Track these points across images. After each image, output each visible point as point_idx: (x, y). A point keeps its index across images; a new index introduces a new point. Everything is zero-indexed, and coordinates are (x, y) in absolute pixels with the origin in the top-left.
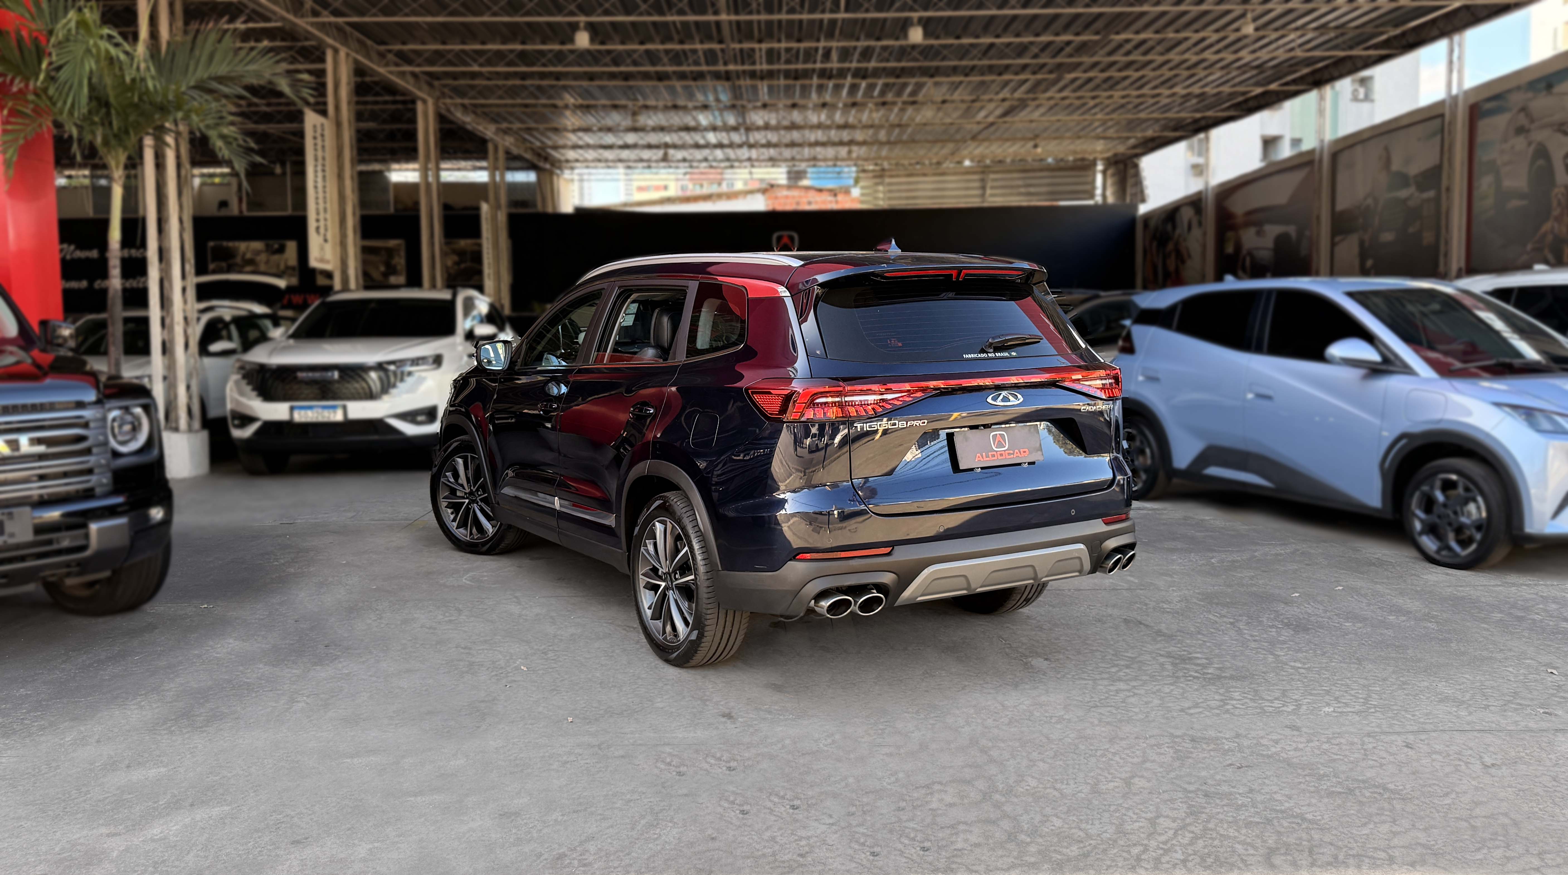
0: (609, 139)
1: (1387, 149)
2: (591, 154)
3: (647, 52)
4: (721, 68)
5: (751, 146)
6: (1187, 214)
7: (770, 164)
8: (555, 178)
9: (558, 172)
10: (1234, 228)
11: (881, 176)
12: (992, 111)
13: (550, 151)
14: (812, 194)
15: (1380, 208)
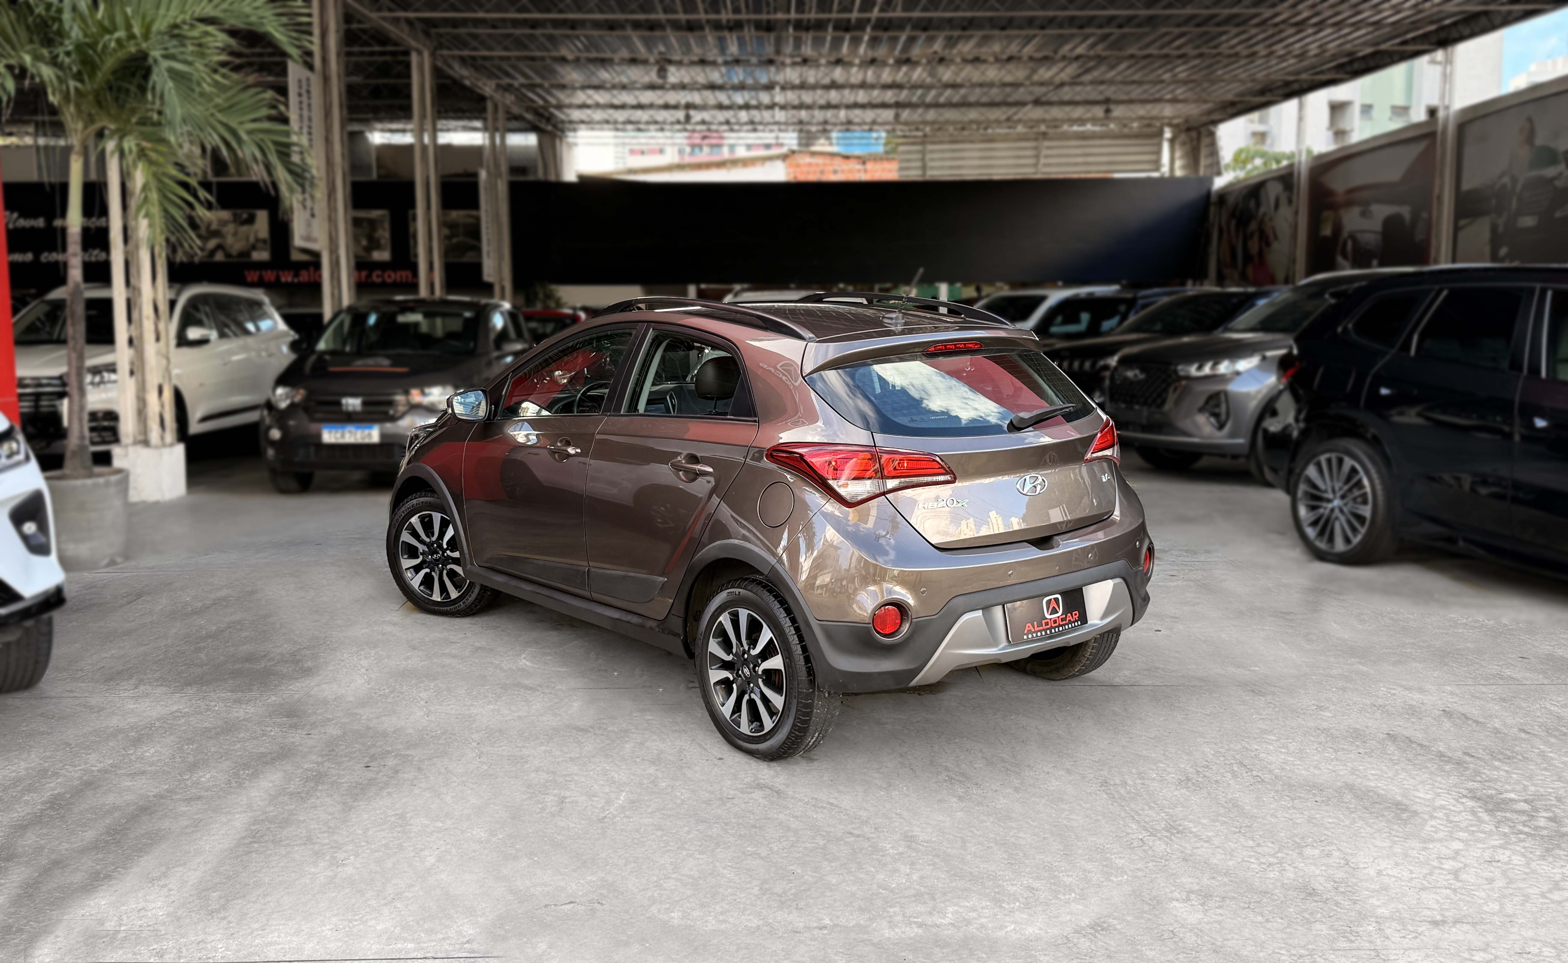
0: (624, 97)
1: (1530, 120)
2: (598, 115)
5: (783, 107)
6: (1274, 190)
7: (797, 128)
8: (558, 142)
9: (560, 134)
10: (1333, 207)
11: (923, 143)
12: (1062, 70)
13: (552, 110)
14: (838, 161)
15: (1519, 188)
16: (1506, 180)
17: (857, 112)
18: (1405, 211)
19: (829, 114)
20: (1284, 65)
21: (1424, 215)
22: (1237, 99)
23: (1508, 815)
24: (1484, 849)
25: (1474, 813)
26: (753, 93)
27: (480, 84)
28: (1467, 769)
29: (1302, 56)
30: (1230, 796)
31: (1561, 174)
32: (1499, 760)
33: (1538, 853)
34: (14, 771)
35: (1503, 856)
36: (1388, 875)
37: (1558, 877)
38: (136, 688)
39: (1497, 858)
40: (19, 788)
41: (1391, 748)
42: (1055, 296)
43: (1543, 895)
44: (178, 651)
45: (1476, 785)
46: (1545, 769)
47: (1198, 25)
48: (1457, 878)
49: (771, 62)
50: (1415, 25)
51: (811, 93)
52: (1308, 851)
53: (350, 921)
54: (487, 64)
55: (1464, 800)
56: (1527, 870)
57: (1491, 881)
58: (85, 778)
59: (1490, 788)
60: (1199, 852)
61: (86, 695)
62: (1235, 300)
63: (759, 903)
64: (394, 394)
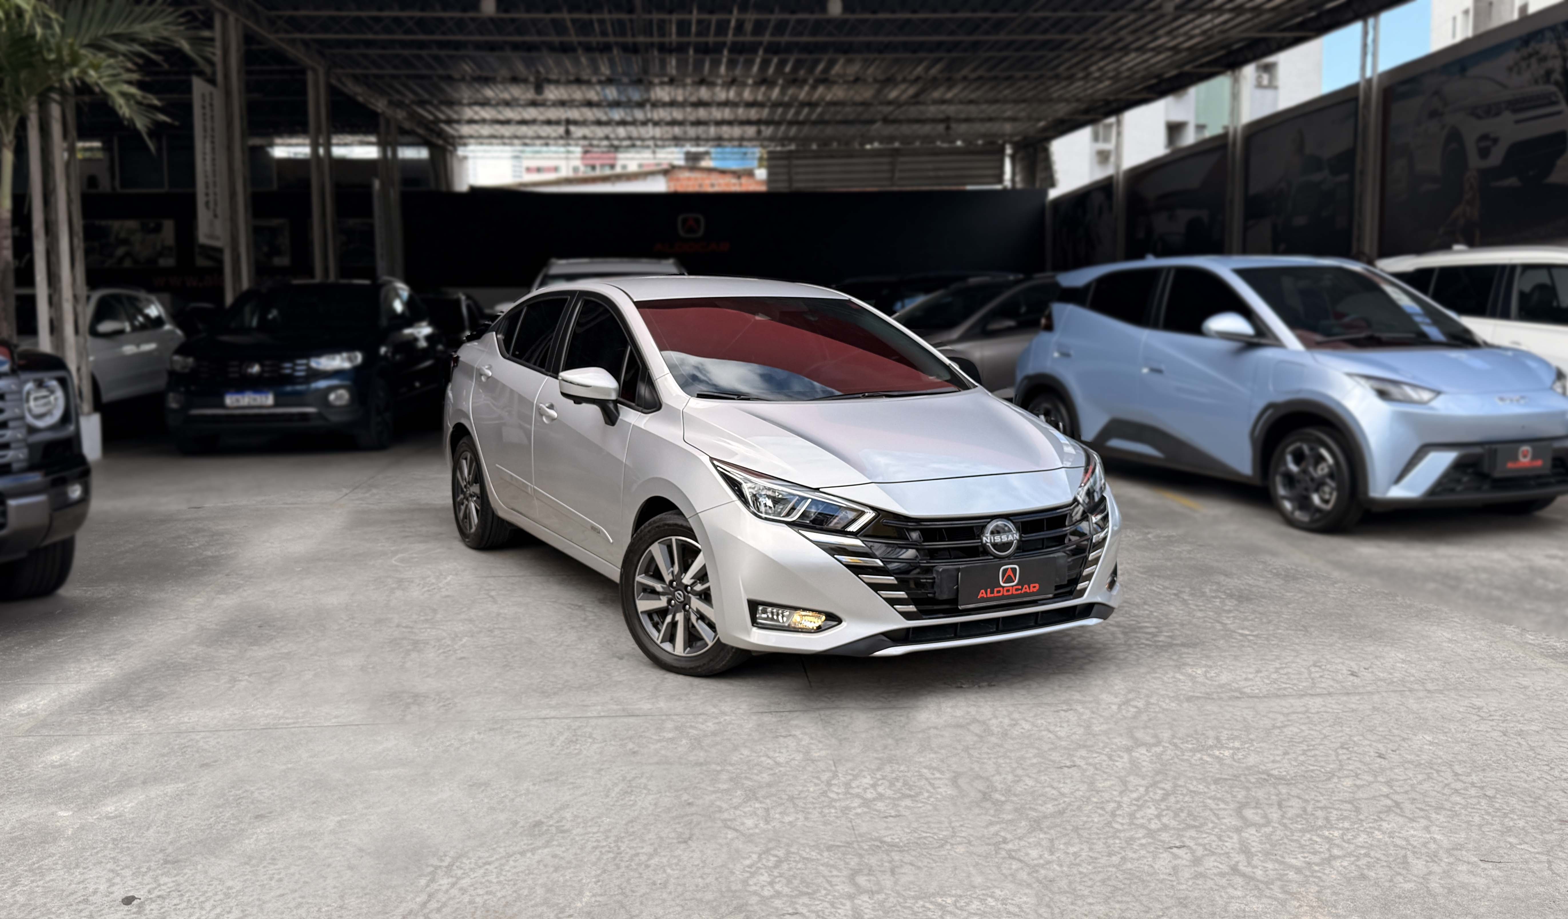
0: (509, 113)
1: (1300, 132)
2: (486, 130)
3: (553, 21)
4: (629, 39)
5: (656, 124)
6: (1098, 198)
7: (672, 143)
8: (448, 155)
9: (450, 148)
10: (1146, 212)
11: (788, 158)
12: (904, 91)
13: (442, 125)
14: (716, 175)
15: (1293, 191)
17: (726, 128)
18: (1204, 214)
20: (1101, 86)
21: (1219, 217)
22: (1064, 116)
26: (628, 110)
27: (372, 100)
29: (1116, 78)
31: (1325, 179)
49: (640, 81)
51: (681, 110)
54: (379, 82)
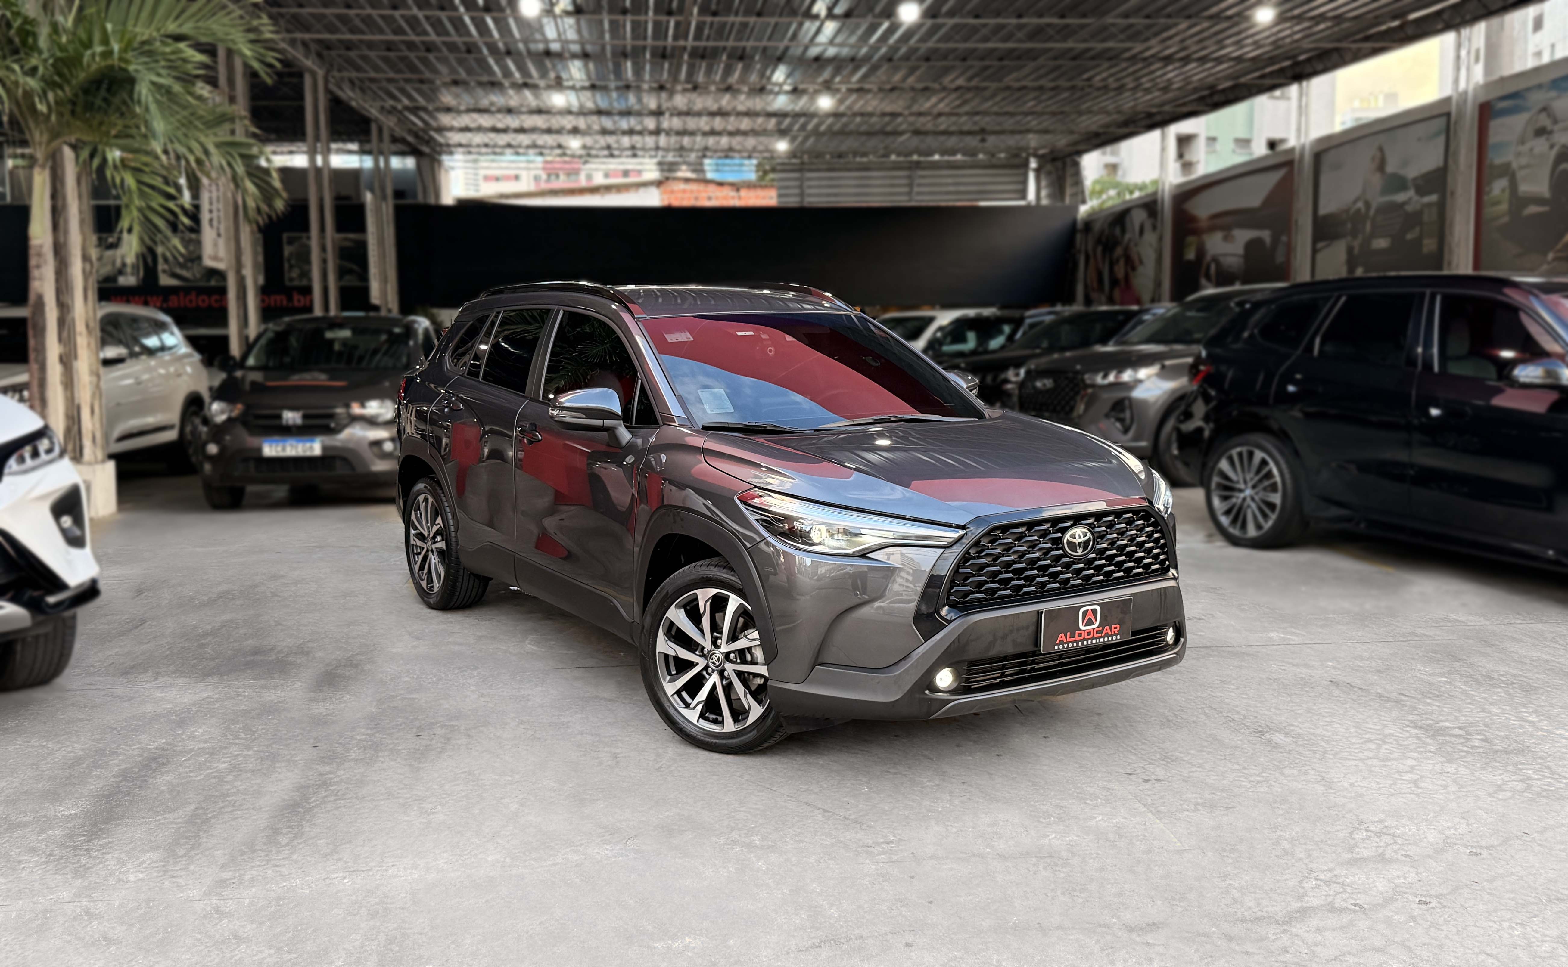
1: (1381, 149)
6: (1139, 217)
8: (436, 166)
9: (437, 157)
10: (1196, 232)
11: (800, 170)
12: (942, 100)
13: (433, 133)
14: (712, 188)
15: (1372, 212)
16: (1360, 205)
17: (739, 139)
18: (1266, 235)
19: (711, 141)
20: (1149, 97)
21: (1284, 238)
22: (1101, 130)
23: (1447, 738)
24: (1434, 765)
25: (1419, 738)
26: (639, 119)
27: (367, 106)
28: (1405, 705)
29: (1165, 89)
30: (1209, 732)
31: (1410, 199)
32: (1430, 698)
33: (1479, 765)
34: (71, 752)
35: (1451, 768)
36: (1359, 786)
37: (1499, 783)
38: (156, 679)
39: (1446, 770)
40: (84, 766)
41: (1337, 692)
42: (945, 318)
43: (1490, 795)
44: (182, 648)
45: (1415, 717)
46: (1470, 704)
47: (1074, 59)
48: (1417, 786)
49: (661, 88)
50: (1272, 60)
51: (696, 119)
52: (1287, 771)
53: (461, 856)
54: (374, 86)
55: (1408, 729)
56: (1473, 778)
57: (1445, 787)
58: (145, 755)
59: (1427, 719)
60: (1195, 775)
61: (109, 686)
62: (1121, 318)
63: (826, 826)
64: (335, 407)
